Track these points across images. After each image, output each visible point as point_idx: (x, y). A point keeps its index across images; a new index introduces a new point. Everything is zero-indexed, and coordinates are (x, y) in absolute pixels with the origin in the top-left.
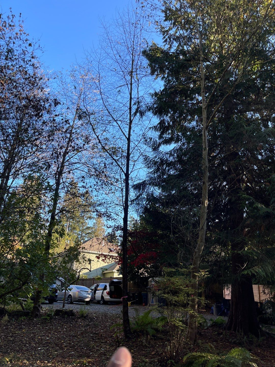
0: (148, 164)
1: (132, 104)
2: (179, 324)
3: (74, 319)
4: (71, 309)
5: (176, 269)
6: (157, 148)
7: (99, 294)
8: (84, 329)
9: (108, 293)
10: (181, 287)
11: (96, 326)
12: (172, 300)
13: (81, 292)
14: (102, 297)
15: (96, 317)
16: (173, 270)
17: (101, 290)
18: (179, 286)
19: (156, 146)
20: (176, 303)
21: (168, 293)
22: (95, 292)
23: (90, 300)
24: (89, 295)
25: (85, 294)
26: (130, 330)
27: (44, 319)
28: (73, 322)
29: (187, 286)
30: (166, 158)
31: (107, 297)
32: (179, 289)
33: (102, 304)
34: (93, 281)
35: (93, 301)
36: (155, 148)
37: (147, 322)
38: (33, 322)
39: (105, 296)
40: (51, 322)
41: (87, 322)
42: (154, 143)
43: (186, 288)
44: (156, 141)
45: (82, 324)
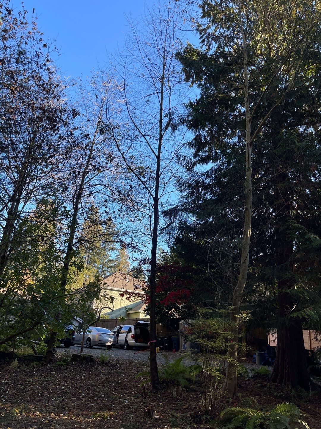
0: (181, 187)
1: (163, 116)
2: (216, 374)
3: (94, 366)
4: (90, 354)
5: (213, 310)
6: (191, 168)
7: (122, 337)
8: (105, 378)
9: (133, 337)
10: (219, 331)
11: (118, 374)
12: (208, 346)
13: (102, 335)
14: (126, 341)
15: (118, 364)
16: (210, 311)
17: (125, 333)
18: (217, 329)
19: (191, 166)
20: (212, 350)
21: (203, 338)
22: (118, 336)
23: (112, 344)
24: (111, 338)
25: (106, 338)
26: (158, 379)
27: (59, 365)
28: (92, 369)
29: (226, 330)
30: (202, 180)
31: (132, 341)
32: (216, 333)
33: (126, 349)
34: (115, 322)
35: (115, 345)
36: (190, 168)
37: (178, 371)
38: (46, 369)
39: (130, 340)
40: (67, 369)
41: (108, 370)
42: (188, 162)
43: (225, 332)
44: (191, 159)
45: (103, 372)
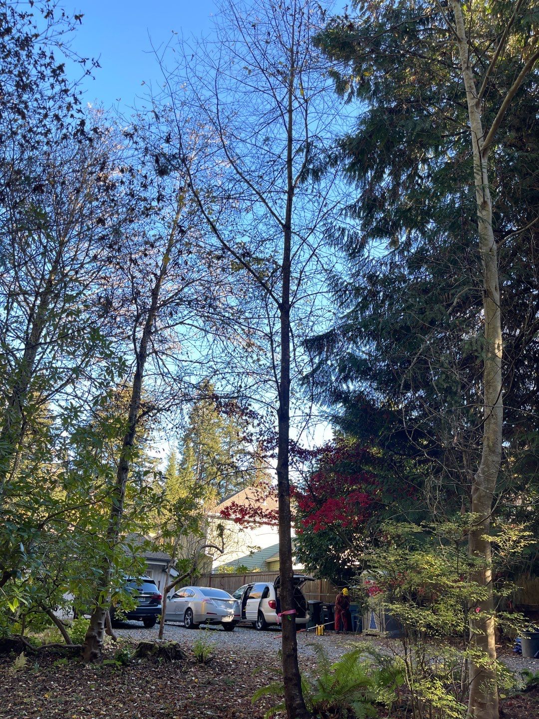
0: (341, 296)
1: (294, 151)
3: (180, 667)
4: (174, 642)
5: (423, 526)
6: (359, 252)
7: (252, 606)
8: (194, 696)
9: (273, 605)
10: (444, 579)
11: (228, 687)
12: (417, 622)
13: (213, 602)
14: (260, 613)
15: (234, 662)
17: (259, 597)
18: (438, 576)
19: (356, 246)
20: (430, 632)
22: (244, 604)
23: (233, 620)
24: (231, 608)
25: (222, 607)
28: (177, 674)
29: (462, 577)
30: (381, 275)
31: (271, 615)
32: (435, 586)
33: (261, 629)
34: (243, 578)
35: (239, 623)
36: (354, 249)
38: (81, 674)
39: (267, 611)
40: (123, 673)
41: (209, 675)
42: (352, 238)
43: (461, 584)
44: (356, 234)
45: (196, 680)
